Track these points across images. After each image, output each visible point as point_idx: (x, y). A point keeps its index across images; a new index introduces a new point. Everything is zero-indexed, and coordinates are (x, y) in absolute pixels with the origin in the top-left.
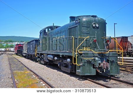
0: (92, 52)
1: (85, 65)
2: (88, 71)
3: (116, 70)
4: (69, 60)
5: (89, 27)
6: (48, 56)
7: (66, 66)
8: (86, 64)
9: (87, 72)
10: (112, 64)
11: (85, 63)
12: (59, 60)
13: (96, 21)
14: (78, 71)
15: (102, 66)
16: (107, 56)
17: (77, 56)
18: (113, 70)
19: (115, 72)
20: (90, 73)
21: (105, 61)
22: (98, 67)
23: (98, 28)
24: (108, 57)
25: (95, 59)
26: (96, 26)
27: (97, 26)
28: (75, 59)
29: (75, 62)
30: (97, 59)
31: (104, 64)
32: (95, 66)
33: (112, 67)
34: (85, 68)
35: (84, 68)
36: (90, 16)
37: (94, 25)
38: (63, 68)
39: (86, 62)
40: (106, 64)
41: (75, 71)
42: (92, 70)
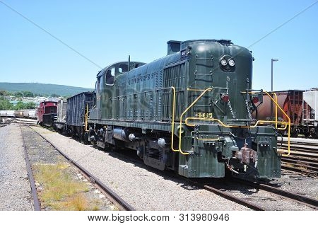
0: (216, 125)
1: (199, 154)
2: (207, 168)
3: (271, 167)
4: (162, 141)
5: (212, 67)
6: (115, 130)
7: (156, 154)
8: (203, 152)
9: (204, 171)
10: (264, 153)
11: (200, 148)
12: (140, 140)
13: (229, 54)
14: (184, 167)
15: (239, 157)
16: (253, 135)
17: (181, 132)
18: (265, 168)
19: (269, 171)
20: (210, 173)
21: (247, 147)
22: (229, 158)
23: (232, 68)
24: (255, 136)
25: (223, 141)
26: (228, 64)
27: (231, 63)
28: (176, 139)
29: (176, 146)
30: (228, 139)
31: (244, 153)
32: (224, 157)
33: (264, 161)
34: (199, 162)
35: (198, 160)
36: (215, 41)
37: (224, 63)
38: (148, 160)
39: (203, 146)
40: (250, 153)
41: (177, 166)
42: (215, 166)
